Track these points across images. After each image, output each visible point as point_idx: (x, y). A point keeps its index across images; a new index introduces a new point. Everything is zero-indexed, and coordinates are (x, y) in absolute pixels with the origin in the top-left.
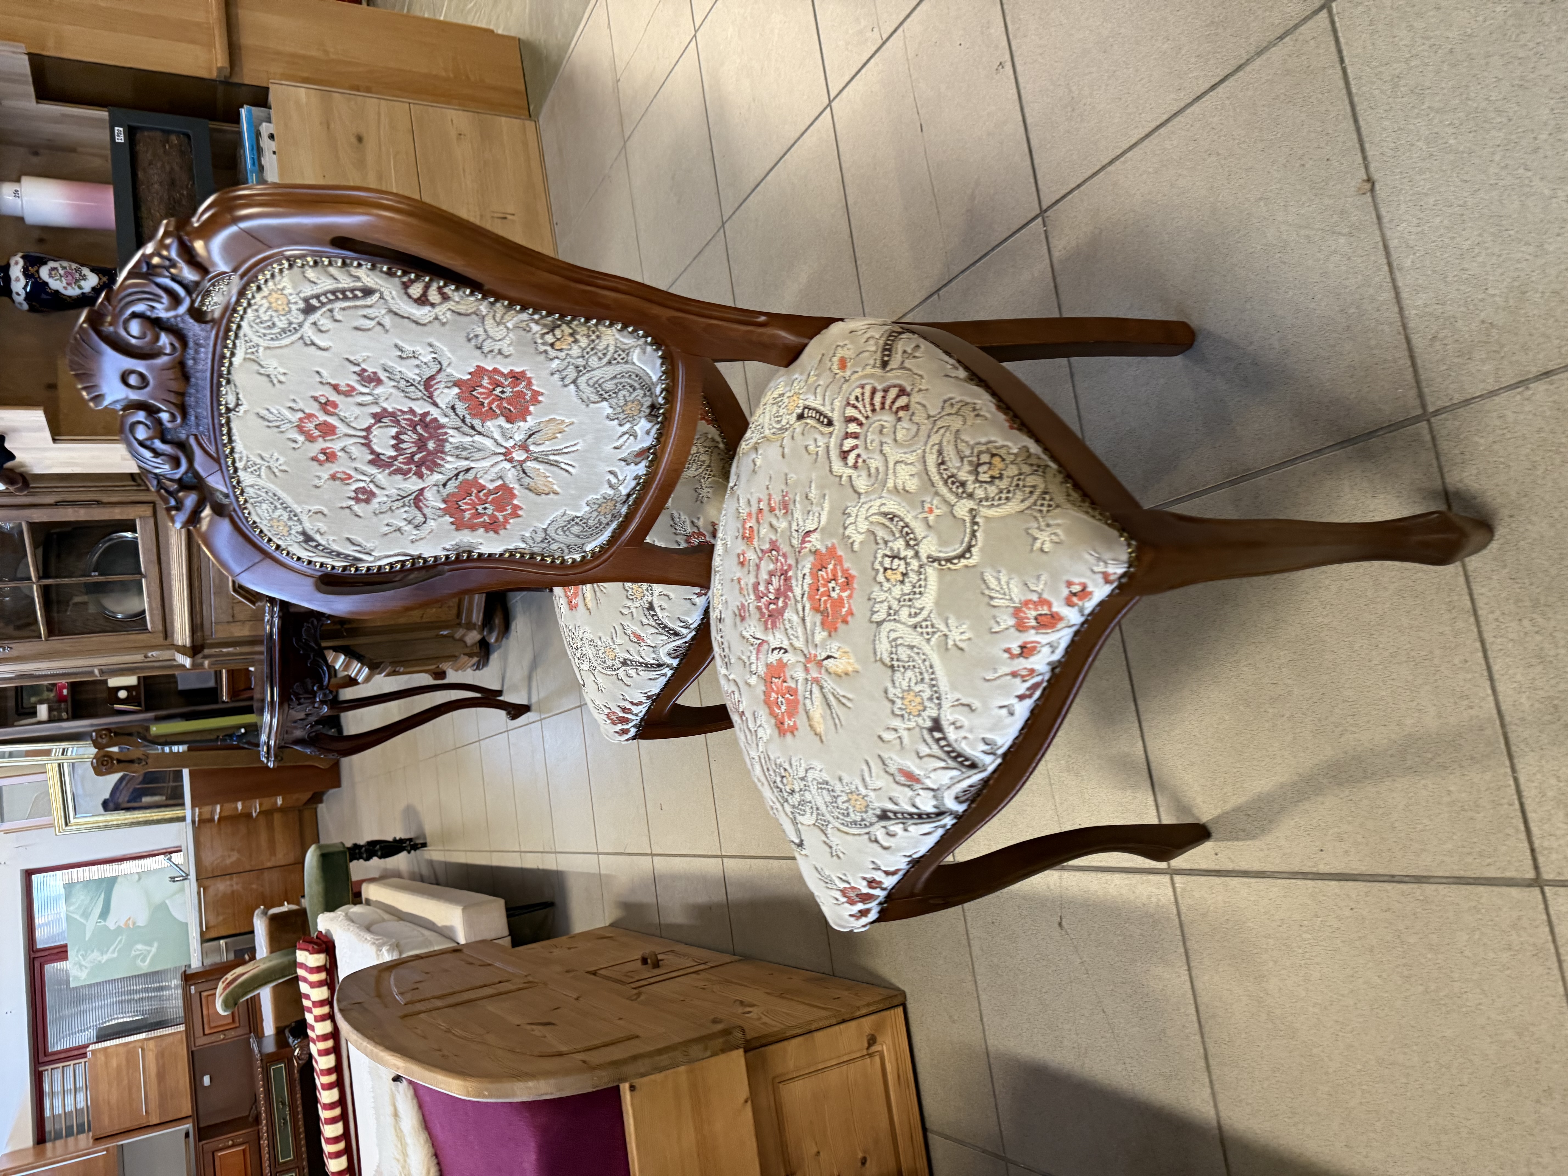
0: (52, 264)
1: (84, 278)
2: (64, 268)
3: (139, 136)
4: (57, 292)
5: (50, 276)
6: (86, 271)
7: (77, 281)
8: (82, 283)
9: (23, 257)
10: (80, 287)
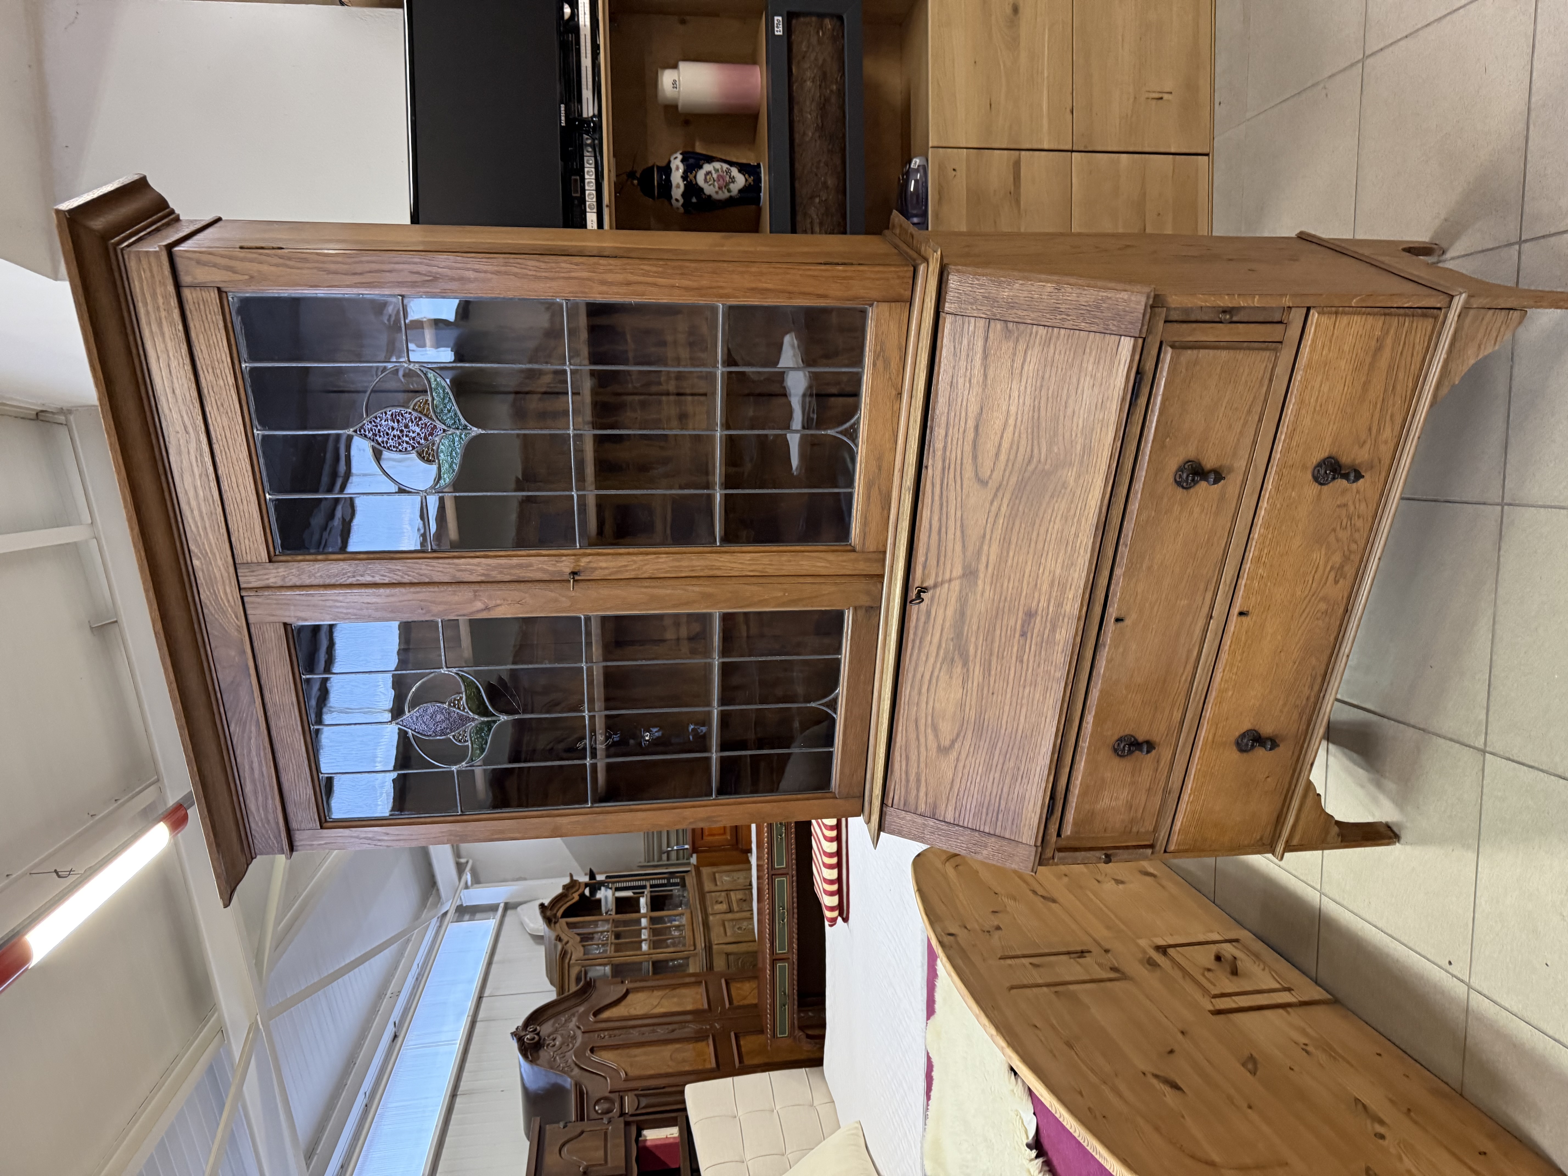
0: (707, 167)
1: (733, 180)
2: (717, 171)
3: (794, 21)
4: (710, 196)
5: (706, 181)
6: (735, 171)
7: (727, 185)
8: (732, 186)
9: (682, 161)
10: (729, 191)
